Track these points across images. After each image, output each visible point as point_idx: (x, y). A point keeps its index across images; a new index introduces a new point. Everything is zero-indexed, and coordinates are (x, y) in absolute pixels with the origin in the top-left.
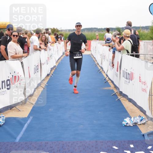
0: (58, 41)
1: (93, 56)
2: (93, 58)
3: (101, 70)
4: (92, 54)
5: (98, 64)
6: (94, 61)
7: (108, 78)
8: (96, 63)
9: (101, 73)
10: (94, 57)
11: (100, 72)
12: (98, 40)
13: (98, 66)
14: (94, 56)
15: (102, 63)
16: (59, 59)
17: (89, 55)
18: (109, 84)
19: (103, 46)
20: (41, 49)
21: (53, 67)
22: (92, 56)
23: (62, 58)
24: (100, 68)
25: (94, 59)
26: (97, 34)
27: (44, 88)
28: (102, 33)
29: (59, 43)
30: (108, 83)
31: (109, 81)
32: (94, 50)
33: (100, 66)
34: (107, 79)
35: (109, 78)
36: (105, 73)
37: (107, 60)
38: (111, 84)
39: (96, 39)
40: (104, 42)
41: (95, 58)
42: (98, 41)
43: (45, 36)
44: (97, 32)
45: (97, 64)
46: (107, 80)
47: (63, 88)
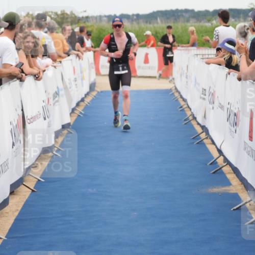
0: (75, 50)
1: (179, 93)
2: (180, 100)
3: (203, 136)
4: (176, 88)
5: (195, 118)
6: (183, 110)
7: (222, 158)
8: (189, 113)
9: (204, 144)
10: (181, 97)
11: (201, 143)
12: (193, 45)
13: (194, 123)
14: (182, 94)
15: (205, 117)
16: (78, 105)
17: (167, 92)
18: (226, 177)
19: (208, 63)
20: (24, 75)
21: (61, 127)
22: (177, 95)
23: (88, 100)
24: (199, 130)
25: (182, 103)
26: (192, 28)
27: (33, 191)
28: (208, 25)
29: (78, 55)
30: (223, 173)
31: (227, 169)
32: (181, 75)
33: (198, 124)
34: (220, 161)
35: (226, 160)
36: (213, 143)
37: (222, 107)
38: (231, 177)
39: (188, 43)
40: (214, 51)
41: (185, 100)
42: (194, 50)
43: (34, 37)
44: (192, 21)
45: (191, 118)
46: (221, 166)
47: (90, 190)
